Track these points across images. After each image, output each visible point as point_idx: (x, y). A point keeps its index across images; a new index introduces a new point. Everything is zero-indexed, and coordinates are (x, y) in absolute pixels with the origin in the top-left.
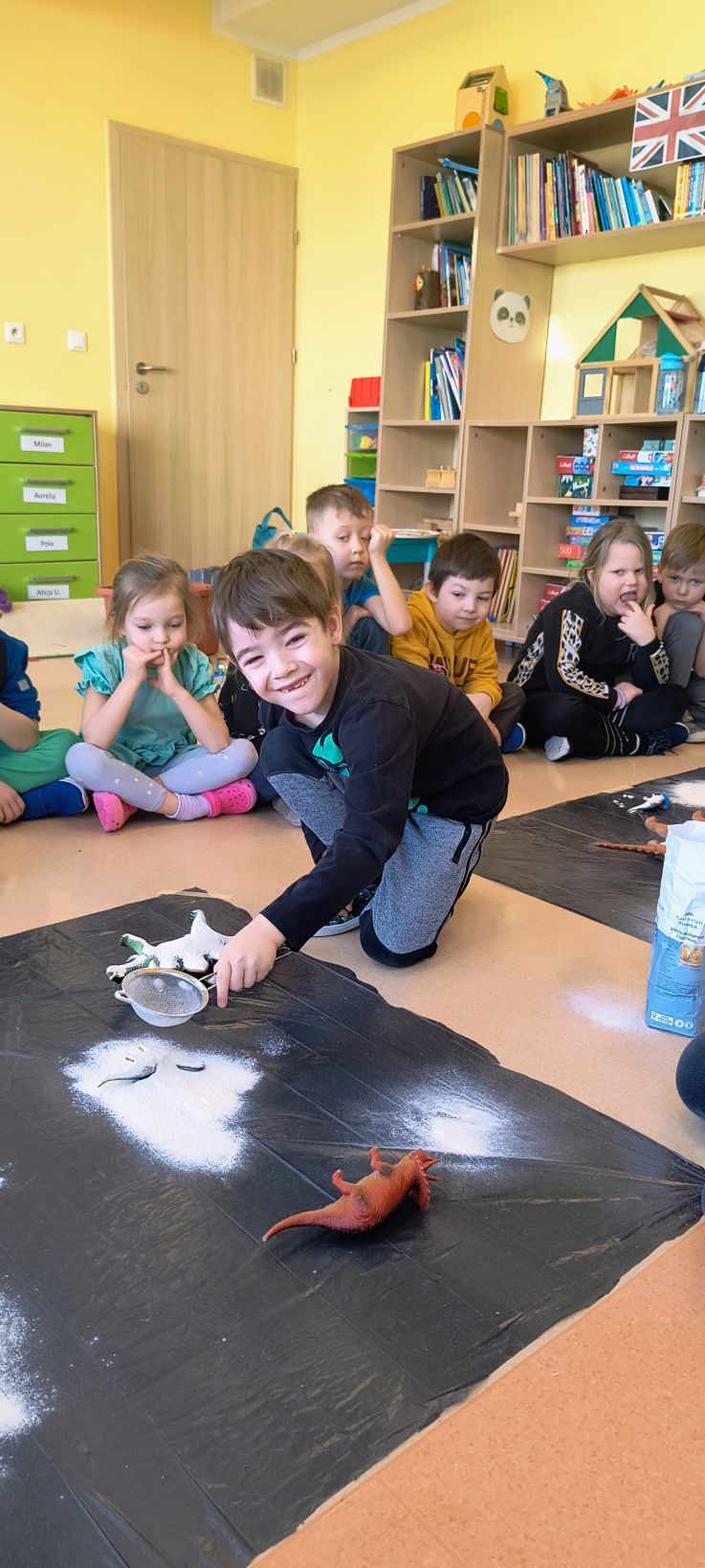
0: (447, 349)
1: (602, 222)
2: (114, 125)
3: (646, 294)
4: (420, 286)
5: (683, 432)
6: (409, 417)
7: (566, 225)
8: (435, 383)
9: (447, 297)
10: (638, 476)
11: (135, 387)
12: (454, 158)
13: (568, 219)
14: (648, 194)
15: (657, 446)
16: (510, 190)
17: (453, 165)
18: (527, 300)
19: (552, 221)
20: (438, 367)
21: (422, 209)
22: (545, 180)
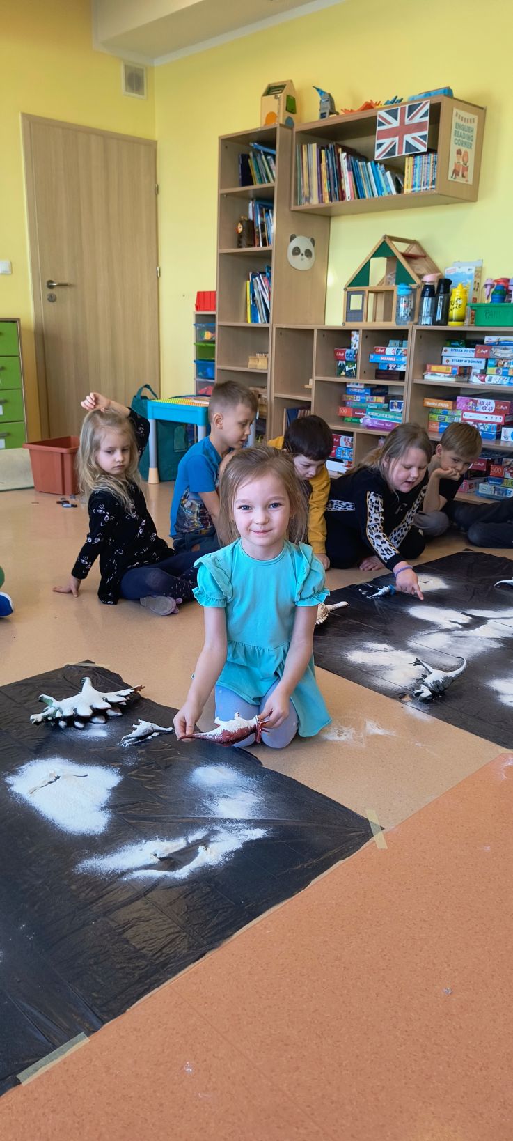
0: (260, 273)
1: (359, 192)
2: (26, 116)
3: (388, 242)
4: (240, 230)
5: (412, 336)
6: (237, 320)
7: (335, 193)
8: (254, 295)
9: (259, 238)
10: (386, 364)
11: (47, 297)
12: (261, 142)
13: (336, 189)
14: (388, 173)
15: (398, 344)
16: (298, 168)
17: (260, 147)
18: (313, 241)
19: (326, 190)
20: (255, 285)
21: (240, 177)
22: (321, 162)
